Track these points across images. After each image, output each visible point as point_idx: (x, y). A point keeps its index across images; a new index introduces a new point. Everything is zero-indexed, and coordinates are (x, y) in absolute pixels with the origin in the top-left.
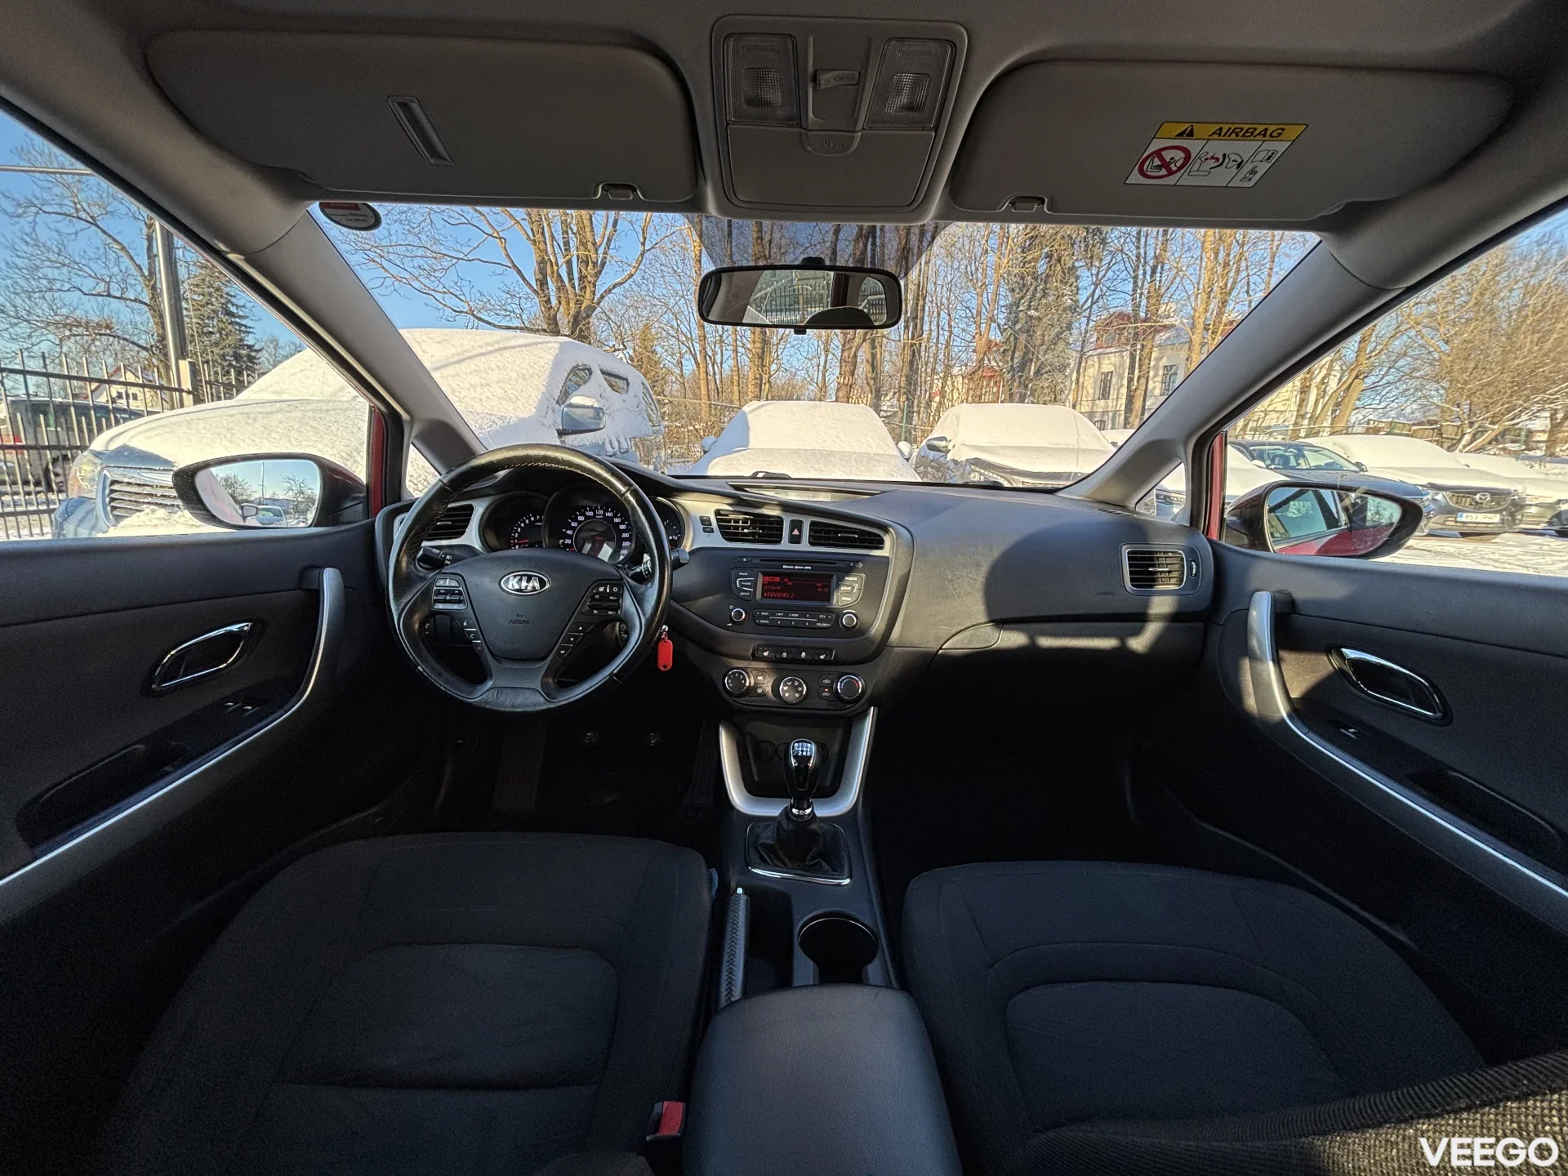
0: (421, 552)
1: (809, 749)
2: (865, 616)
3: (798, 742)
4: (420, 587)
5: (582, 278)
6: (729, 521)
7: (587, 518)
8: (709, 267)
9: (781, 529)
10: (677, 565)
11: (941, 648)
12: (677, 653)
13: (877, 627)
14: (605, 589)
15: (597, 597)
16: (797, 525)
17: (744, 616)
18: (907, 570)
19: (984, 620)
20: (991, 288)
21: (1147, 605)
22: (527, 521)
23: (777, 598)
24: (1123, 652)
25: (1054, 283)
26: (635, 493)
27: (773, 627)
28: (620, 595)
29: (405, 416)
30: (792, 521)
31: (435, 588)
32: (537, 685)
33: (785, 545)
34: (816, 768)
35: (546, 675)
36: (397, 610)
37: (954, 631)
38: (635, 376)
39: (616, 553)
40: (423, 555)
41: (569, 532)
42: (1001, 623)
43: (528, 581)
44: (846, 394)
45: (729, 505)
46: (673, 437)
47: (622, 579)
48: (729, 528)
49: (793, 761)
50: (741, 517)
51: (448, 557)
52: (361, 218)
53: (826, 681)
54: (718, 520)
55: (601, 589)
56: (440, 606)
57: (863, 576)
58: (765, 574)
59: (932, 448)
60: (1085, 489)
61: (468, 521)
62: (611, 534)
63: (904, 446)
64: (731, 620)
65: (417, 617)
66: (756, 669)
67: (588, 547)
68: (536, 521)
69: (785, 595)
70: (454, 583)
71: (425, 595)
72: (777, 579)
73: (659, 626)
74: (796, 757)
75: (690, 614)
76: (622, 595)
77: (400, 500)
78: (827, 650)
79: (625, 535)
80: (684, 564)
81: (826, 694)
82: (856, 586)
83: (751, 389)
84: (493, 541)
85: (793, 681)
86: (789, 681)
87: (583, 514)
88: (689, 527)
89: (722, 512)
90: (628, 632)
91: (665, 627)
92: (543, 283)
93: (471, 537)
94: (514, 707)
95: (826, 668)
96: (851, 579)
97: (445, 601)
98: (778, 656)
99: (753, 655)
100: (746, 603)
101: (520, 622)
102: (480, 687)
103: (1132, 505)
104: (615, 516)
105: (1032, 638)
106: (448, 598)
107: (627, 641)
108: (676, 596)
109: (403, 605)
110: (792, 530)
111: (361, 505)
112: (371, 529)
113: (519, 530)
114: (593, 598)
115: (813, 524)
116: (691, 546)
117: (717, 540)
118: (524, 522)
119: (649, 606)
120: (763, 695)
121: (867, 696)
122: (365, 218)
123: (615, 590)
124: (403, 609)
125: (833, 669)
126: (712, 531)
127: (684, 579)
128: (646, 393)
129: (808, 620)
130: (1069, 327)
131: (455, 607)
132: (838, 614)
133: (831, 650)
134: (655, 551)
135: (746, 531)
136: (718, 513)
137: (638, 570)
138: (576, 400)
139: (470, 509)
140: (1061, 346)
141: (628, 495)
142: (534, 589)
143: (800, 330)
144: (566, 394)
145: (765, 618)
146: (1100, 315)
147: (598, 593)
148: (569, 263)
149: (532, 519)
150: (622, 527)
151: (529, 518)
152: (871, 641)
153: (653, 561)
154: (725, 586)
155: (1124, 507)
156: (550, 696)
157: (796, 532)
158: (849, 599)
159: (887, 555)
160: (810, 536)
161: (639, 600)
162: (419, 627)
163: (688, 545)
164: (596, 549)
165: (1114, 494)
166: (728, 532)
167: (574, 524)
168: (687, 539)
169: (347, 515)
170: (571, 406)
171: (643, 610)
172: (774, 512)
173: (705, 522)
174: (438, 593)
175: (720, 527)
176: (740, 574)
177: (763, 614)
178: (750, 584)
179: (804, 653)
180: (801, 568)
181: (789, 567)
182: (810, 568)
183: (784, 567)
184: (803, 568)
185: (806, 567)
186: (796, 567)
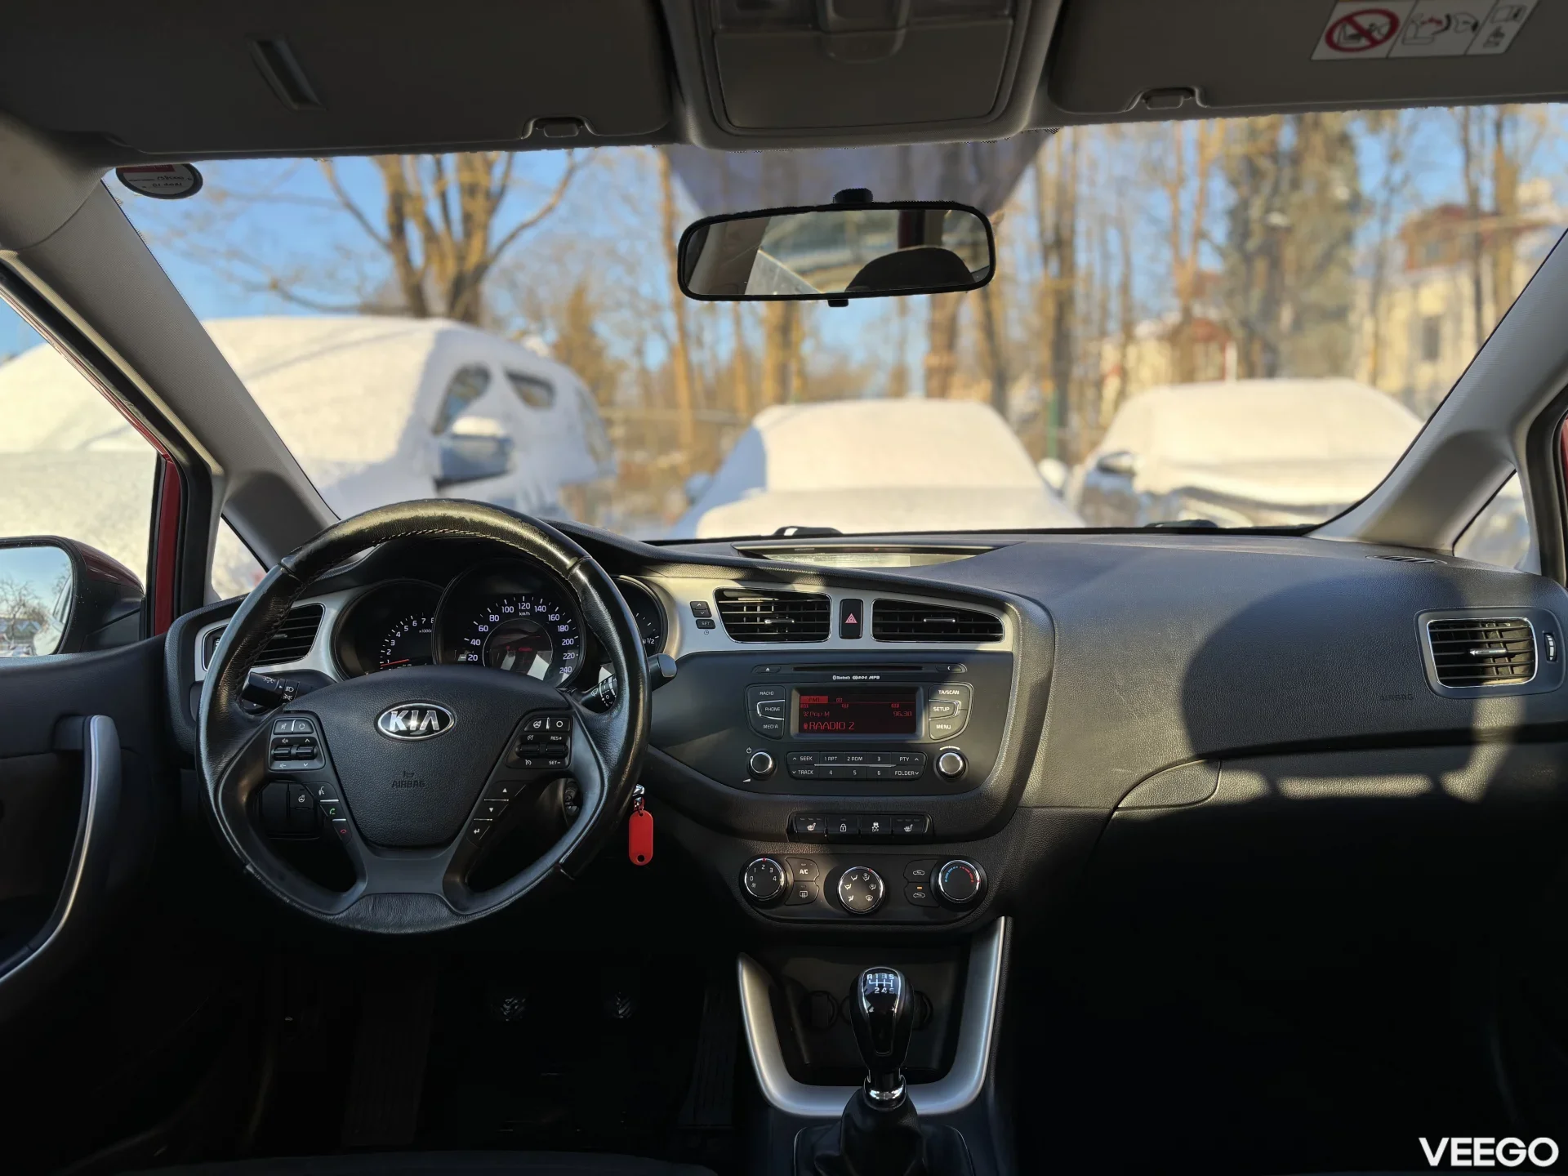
0: (247, 683)
1: (893, 982)
2: (976, 756)
3: (873, 972)
4: (250, 734)
5: (467, 218)
6: (739, 607)
7: (504, 616)
8: (689, 214)
9: (827, 616)
10: (658, 680)
11: (1116, 808)
12: (661, 836)
13: (999, 774)
14: (544, 724)
15: (530, 737)
16: (852, 607)
17: (770, 766)
18: (1043, 675)
19: (1184, 756)
20: (1194, 184)
21: (1470, 714)
22: (406, 628)
23: (826, 731)
24: (1438, 801)
25: (1313, 164)
26: (587, 568)
27: (821, 781)
28: (567, 733)
29: (215, 468)
30: (844, 602)
31: (273, 737)
32: (436, 886)
33: (834, 641)
34: (905, 1015)
35: (451, 869)
36: (213, 773)
37: (1136, 776)
38: (565, 381)
39: (553, 671)
40: (250, 686)
41: (475, 642)
42: (1216, 758)
43: (421, 718)
44: (940, 384)
45: (736, 580)
46: (633, 479)
47: (570, 707)
48: (740, 618)
49: (866, 1005)
50: (759, 600)
51: (288, 689)
52: (174, 182)
53: (918, 872)
54: (721, 607)
55: (537, 725)
56: (282, 766)
57: (970, 686)
58: (802, 692)
59: (1105, 469)
60: (1356, 523)
61: (314, 631)
62: (546, 640)
63: (1052, 471)
64: (751, 774)
65: (245, 783)
66: (794, 856)
67: (509, 662)
68: (420, 626)
69: (838, 726)
70: (303, 727)
71: (258, 748)
72: (824, 700)
73: (630, 785)
74: (871, 997)
75: (679, 765)
76: (570, 733)
77: (201, 605)
78: (917, 817)
79: (569, 642)
80: (670, 679)
81: (919, 895)
82: (959, 704)
83: (769, 387)
84: (352, 661)
85: (860, 873)
86: (853, 873)
87: (497, 611)
88: (673, 621)
89: (727, 594)
90: (579, 801)
91: (639, 789)
92: (398, 229)
93: (319, 658)
94: (401, 926)
95: (915, 849)
96: (948, 692)
97: (288, 757)
98: (832, 831)
99: (790, 831)
100: (773, 741)
101: (408, 785)
102: (345, 895)
103: (1446, 546)
104: (551, 611)
105: (1272, 784)
106: (294, 751)
107: (575, 818)
108: (658, 738)
109: (223, 765)
110: (844, 616)
111: (136, 617)
112: (158, 650)
113: (393, 643)
114: (524, 742)
115: (878, 604)
116: (679, 650)
117: (719, 640)
118: (401, 629)
119: (615, 749)
120: (811, 900)
121: (991, 895)
122: (179, 182)
123: (560, 724)
124: (223, 773)
125: (929, 850)
126: (711, 625)
127: (672, 705)
128: (584, 406)
129: (880, 766)
130: (1348, 237)
131: (305, 765)
132: (930, 755)
133: (922, 817)
134: (622, 658)
135: (767, 622)
136: (720, 594)
137: (593, 694)
138: (465, 425)
139: (316, 613)
140: (1335, 274)
141: (577, 571)
142: (430, 729)
143: (837, 300)
144: (445, 418)
145: (808, 765)
146: (1404, 214)
147: (532, 731)
148: (443, 197)
149: (415, 624)
150: (562, 629)
151: (409, 623)
152: (990, 799)
153: (618, 675)
154: (735, 716)
155: (1431, 552)
156: (457, 906)
157: (851, 620)
158: (946, 727)
159: (1009, 650)
160: (875, 625)
161: (598, 739)
162: (248, 799)
163: (674, 649)
164: (524, 663)
165: (1407, 528)
166: (739, 627)
167: (483, 629)
168: (672, 641)
169: (112, 632)
170: (456, 437)
171: (604, 755)
172: (813, 588)
173: (699, 610)
174: (278, 744)
175: (724, 618)
176: (761, 693)
177: (803, 759)
178: (778, 709)
179: (877, 824)
180: (863, 677)
181: (843, 678)
182: (878, 677)
183: (834, 678)
184: (866, 677)
185: (871, 677)
186: (855, 678)
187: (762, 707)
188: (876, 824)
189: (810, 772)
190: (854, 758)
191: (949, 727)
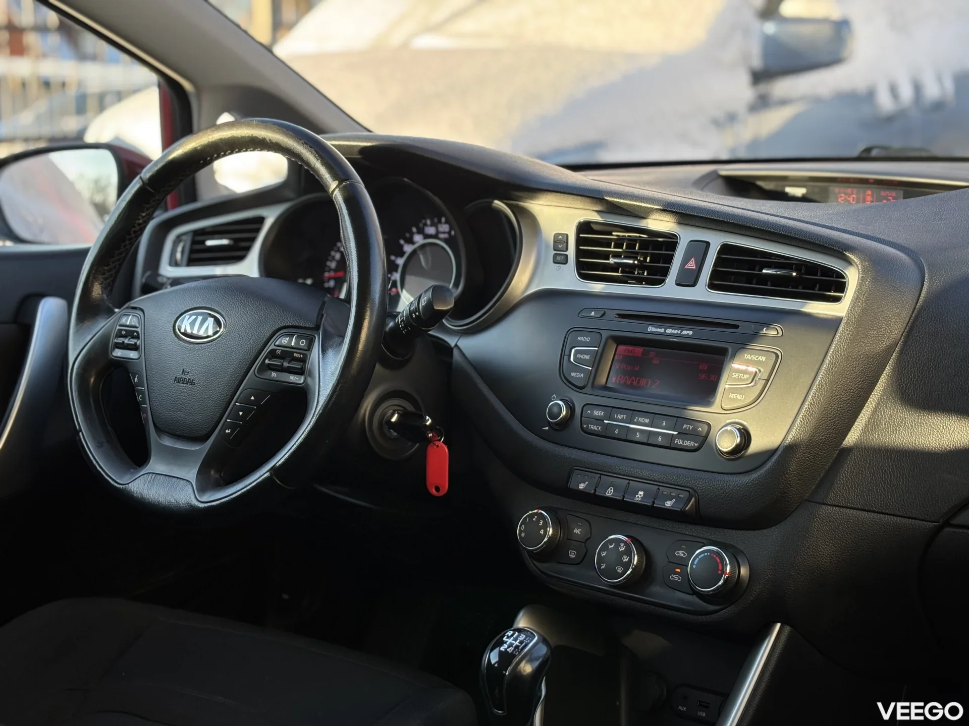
4: (103, 325)
6: (595, 242)
7: (426, 237)
11: (946, 523)
14: (290, 341)
15: (278, 352)
16: (697, 250)
17: (564, 413)
26: (344, 192)
27: (605, 439)
29: (187, 85)
30: (690, 243)
31: (118, 328)
33: (669, 289)
36: (73, 355)
41: (399, 261)
43: (203, 322)
45: (601, 213)
47: (318, 327)
48: (592, 255)
53: (680, 554)
54: (579, 242)
55: (285, 341)
56: (119, 353)
57: (780, 352)
58: (621, 341)
61: (253, 240)
64: (548, 422)
69: (641, 381)
72: (639, 351)
78: (682, 492)
81: (675, 578)
82: (764, 371)
85: (619, 541)
86: (611, 541)
87: (421, 232)
88: (529, 253)
89: (595, 227)
96: (754, 358)
97: (123, 346)
98: (600, 493)
99: (565, 487)
100: (575, 390)
102: (137, 470)
109: (80, 349)
110: (686, 261)
114: (274, 353)
115: (723, 248)
117: (566, 278)
120: (578, 562)
123: (303, 343)
124: (79, 354)
126: (565, 261)
129: (663, 431)
131: (132, 355)
132: (713, 426)
133: (690, 492)
136: (581, 227)
139: (261, 220)
141: (337, 193)
142: (207, 334)
145: (600, 420)
147: (281, 346)
156: (200, 493)
157: (693, 264)
158: (739, 397)
159: (841, 314)
160: (714, 272)
163: (521, 284)
166: (588, 264)
167: (406, 248)
172: (661, 224)
173: (559, 244)
175: (579, 253)
176: (579, 338)
177: (596, 413)
178: (587, 357)
180: (676, 331)
181: (658, 330)
182: (691, 333)
183: (650, 329)
184: (679, 332)
185: (684, 332)
186: (669, 331)
187: (577, 352)
188: (641, 493)
189: (598, 428)
190: (641, 420)
191: (742, 398)
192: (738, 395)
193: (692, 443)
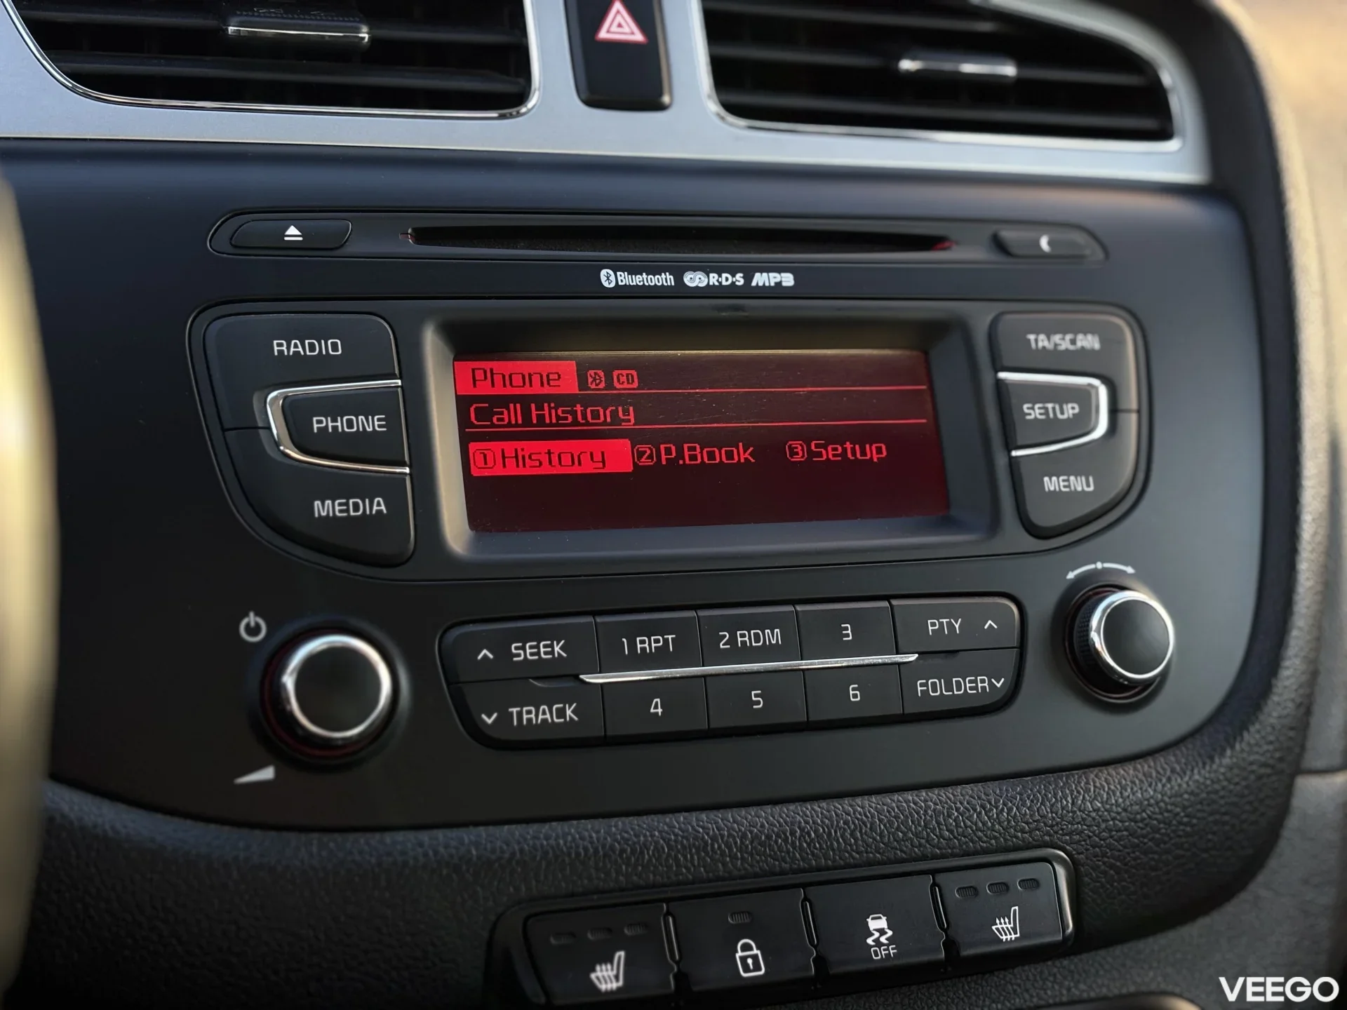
27: (615, 750)
129: (852, 662)
145: (548, 681)
177: (523, 652)
178: (374, 424)
179: (882, 923)
180: (726, 279)
181: (639, 280)
182: (788, 280)
183: (608, 278)
184: (739, 279)
185: (760, 279)
186: (695, 280)
187: (295, 414)
188: (877, 923)
189: (561, 713)
190: (744, 637)
191: (1088, 485)
192: (1072, 478)
193: (983, 683)
